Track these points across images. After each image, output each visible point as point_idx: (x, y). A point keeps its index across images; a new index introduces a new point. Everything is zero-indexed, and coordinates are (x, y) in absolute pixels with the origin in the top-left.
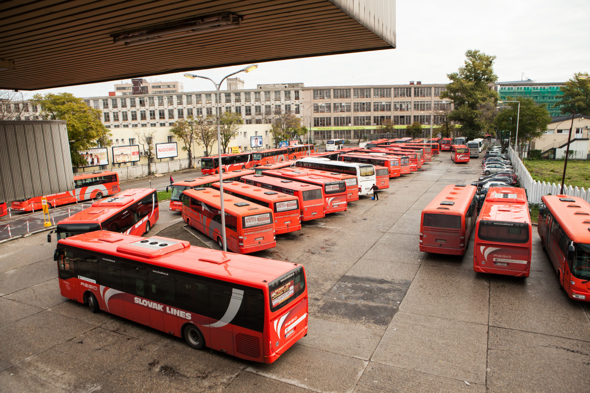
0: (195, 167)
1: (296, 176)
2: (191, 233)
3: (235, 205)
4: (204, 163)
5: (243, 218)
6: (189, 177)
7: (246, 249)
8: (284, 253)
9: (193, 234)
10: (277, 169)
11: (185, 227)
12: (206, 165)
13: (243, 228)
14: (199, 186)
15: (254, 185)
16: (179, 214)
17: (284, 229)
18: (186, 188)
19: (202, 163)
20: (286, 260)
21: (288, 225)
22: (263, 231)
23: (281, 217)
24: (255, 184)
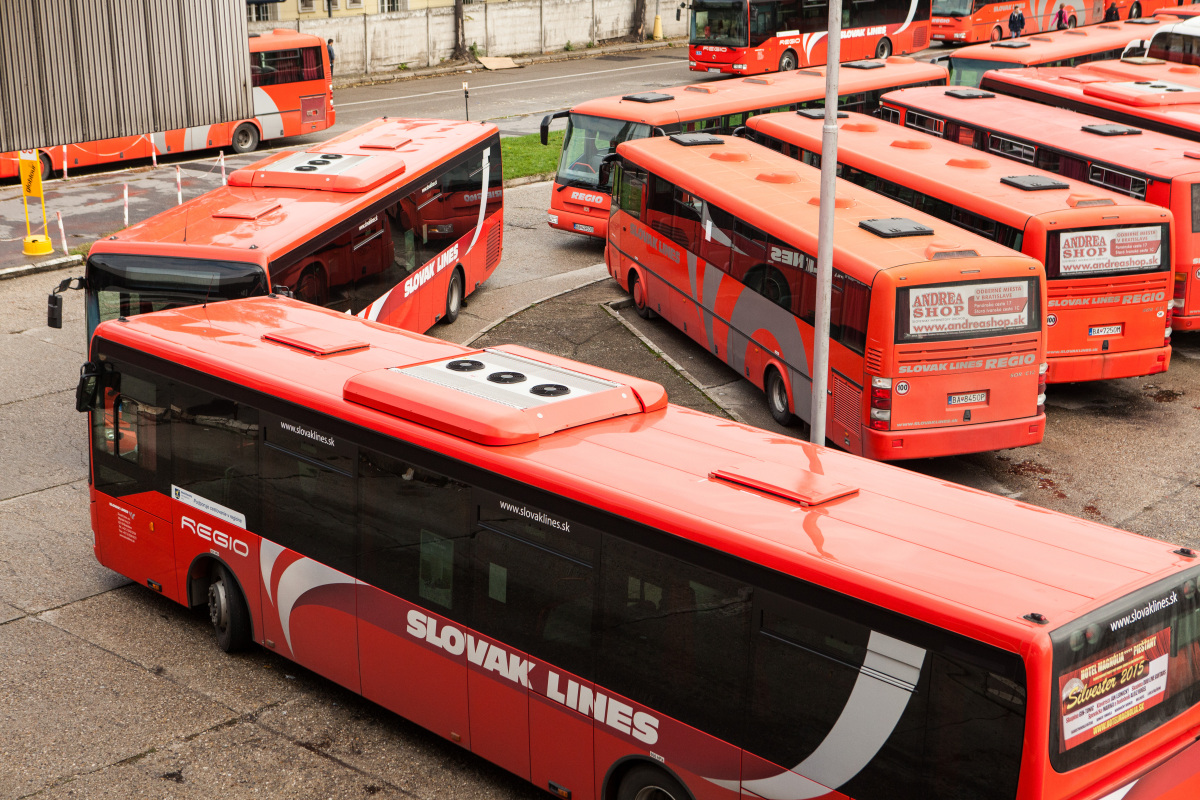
0: (659, 34)
1: (1156, 105)
2: (644, 339)
3: (862, 226)
4: (702, 17)
5: (903, 293)
6: (633, 78)
7: (901, 441)
8: (1079, 477)
9: (650, 344)
10: (1065, 62)
11: (616, 307)
12: (712, 27)
13: (897, 341)
14: (690, 126)
15: (947, 137)
16: (594, 246)
17: (1085, 362)
18: (627, 128)
19: (694, 19)
20: (1092, 511)
21: (1105, 346)
22: (990, 363)
23: (1077, 302)
24: (953, 130)
